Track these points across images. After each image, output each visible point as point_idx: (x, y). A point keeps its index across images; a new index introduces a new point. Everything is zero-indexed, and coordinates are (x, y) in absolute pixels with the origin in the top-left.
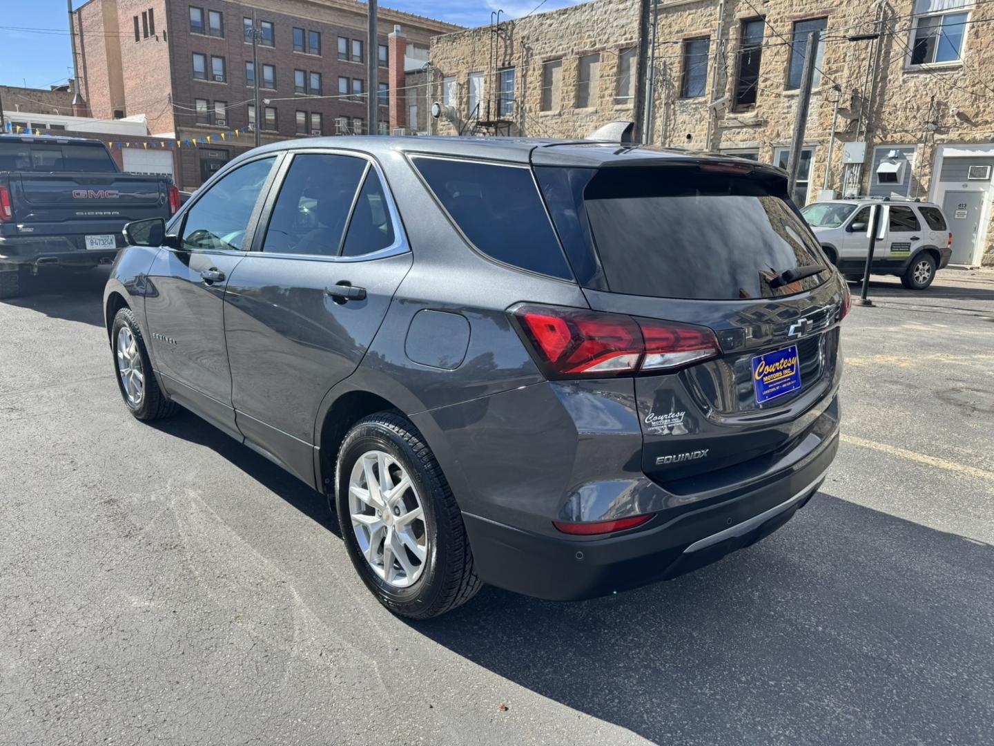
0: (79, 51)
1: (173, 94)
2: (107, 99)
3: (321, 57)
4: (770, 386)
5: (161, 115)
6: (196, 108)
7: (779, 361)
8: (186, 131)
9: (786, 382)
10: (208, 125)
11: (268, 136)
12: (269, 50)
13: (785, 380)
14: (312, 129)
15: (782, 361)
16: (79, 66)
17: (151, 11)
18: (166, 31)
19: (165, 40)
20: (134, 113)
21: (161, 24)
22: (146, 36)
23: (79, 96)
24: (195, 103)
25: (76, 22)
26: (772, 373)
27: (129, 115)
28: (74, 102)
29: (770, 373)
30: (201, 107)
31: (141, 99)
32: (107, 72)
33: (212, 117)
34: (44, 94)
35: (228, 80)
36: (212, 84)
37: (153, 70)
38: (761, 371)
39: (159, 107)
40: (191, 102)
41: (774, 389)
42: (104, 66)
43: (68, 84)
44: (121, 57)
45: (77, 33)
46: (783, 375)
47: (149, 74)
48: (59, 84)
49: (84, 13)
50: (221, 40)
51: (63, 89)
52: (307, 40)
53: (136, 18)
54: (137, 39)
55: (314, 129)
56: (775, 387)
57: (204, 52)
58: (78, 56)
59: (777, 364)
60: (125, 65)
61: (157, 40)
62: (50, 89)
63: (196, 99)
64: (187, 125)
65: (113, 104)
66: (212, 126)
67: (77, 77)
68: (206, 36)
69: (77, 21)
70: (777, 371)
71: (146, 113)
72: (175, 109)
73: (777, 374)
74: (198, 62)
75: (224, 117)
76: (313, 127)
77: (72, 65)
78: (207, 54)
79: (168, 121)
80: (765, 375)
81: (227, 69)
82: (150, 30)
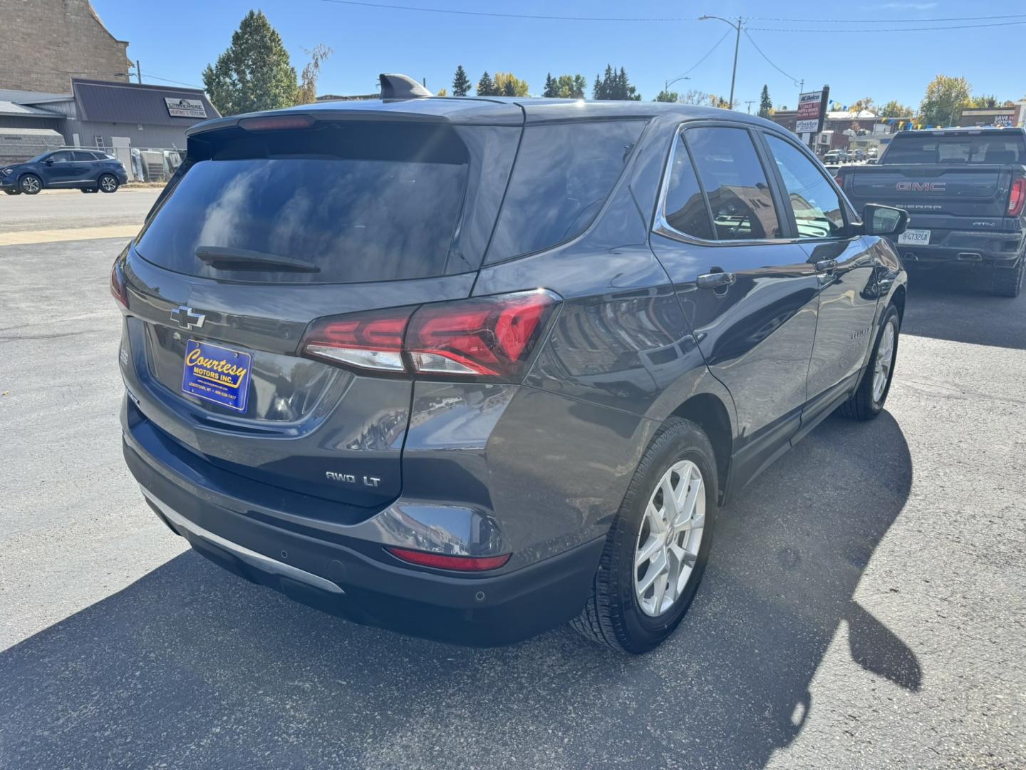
4: (199, 381)
7: (220, 361)
9: (222, 391)
13: (221, 388)
15: (223, 363)
26: (206, 368)
29: (201, 367)
38: (193, 358)
41: (203, 388)
46: (219, 379)
56: (207, 386)
59: (216, 363)
70: (211, 370)
73: (212, 374)
80: (196, 366)
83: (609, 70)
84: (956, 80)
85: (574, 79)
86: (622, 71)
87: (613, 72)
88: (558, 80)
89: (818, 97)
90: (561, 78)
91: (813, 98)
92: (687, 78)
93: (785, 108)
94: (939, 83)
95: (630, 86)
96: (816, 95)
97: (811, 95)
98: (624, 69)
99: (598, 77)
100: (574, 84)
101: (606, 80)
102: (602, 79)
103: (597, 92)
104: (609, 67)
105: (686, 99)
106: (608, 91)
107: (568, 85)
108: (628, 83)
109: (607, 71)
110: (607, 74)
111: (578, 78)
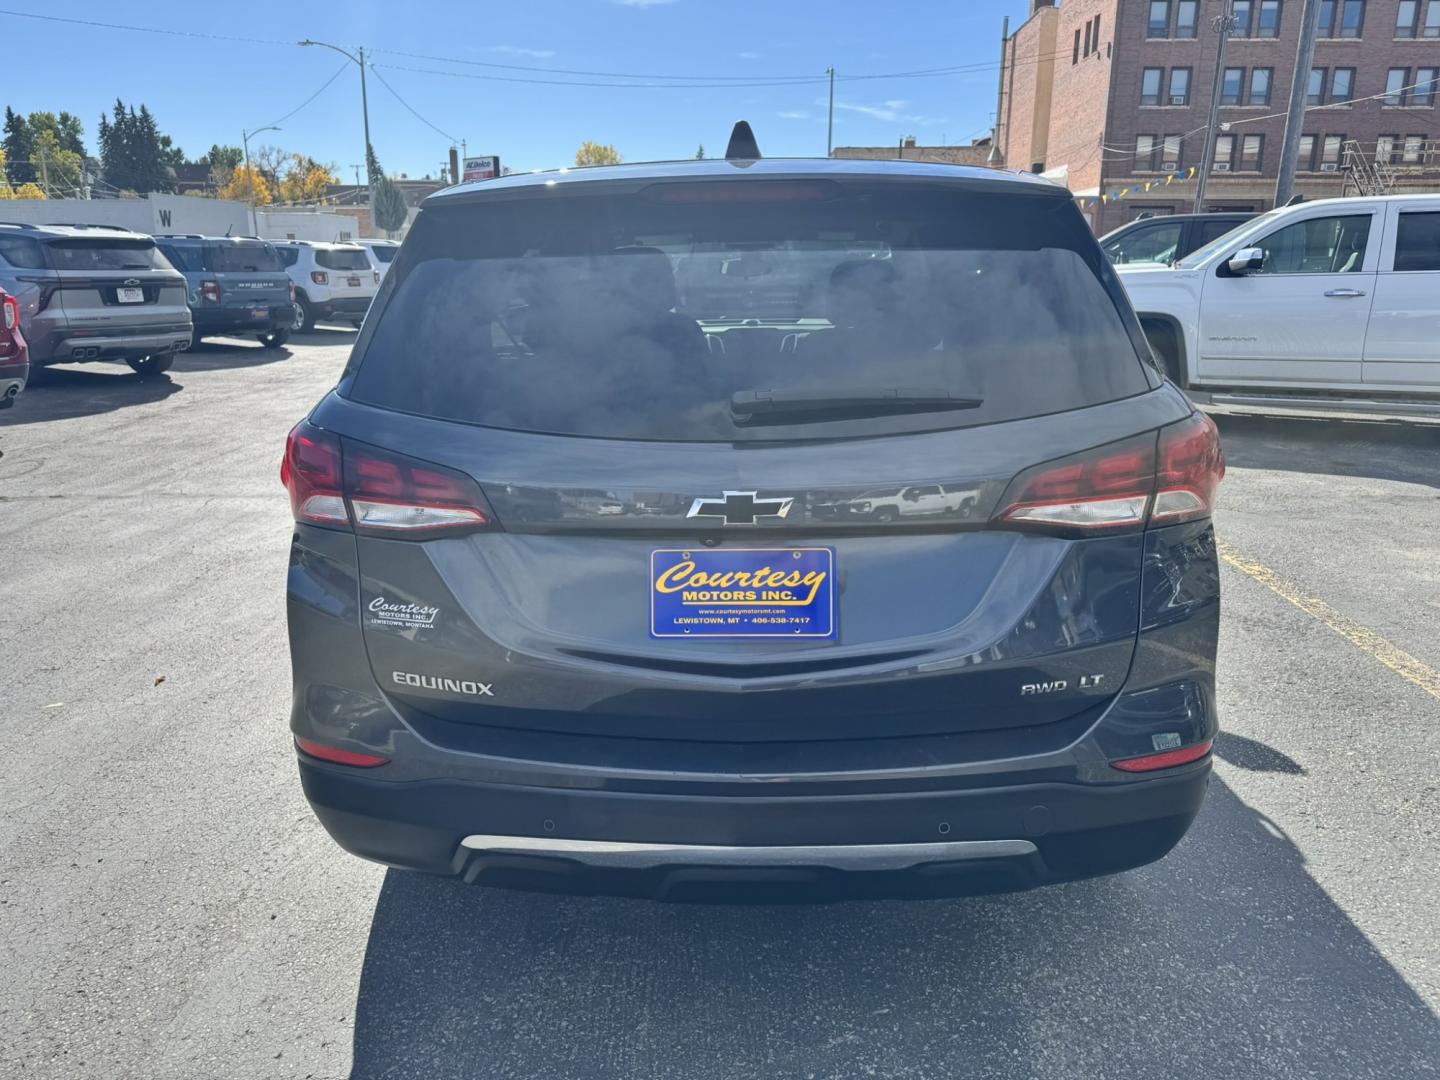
0: (1006, 89)
1: (1106, 134)
2: (1027, 149)
3: (1360, 40)
5: (1087, 163)
6: (1135, 149)
8: (1116, 184)
10: (1150, 172)
11: (1241, 181)
12: (1271, 44)
14: (1322, 162)
16: (1003, 110)
17: (1098, 18)
18: (1112, 44)
19: (1109, 56)
20: (1056, 164)
21: (1107, 35)
22: (1086, 54)
23: (997, 149)
24: (1136, 142)
25: (1009, 51)
27: (1050, 169)
28: (990, 158)
30: (1144, 146)
31: (1067, 145)
32: (1032, 113)
33: (1158, 160)
34: (960, 152)
35: (1192, 100)
36: (1166, 110)
37: (1087, 102)
39: (1086, 153)
40: (1129, 141)
42: (1031, 106)
43: (989, 134)
44: (1051, 89)
45: (1007, 65)
47: (1081, 108)
48: (980, 137)
49: (1019, 38)
50: (1191, 42)
51: (985, 143)
52: (1339, 16)
53: (1078, 33)
54: (1075, 61)
55: (1325, 162)
57: (1162, 65)
58: (1004, 96)
60: (1054, 100)
61: (1099, 58)
62: (970, 144)
63: (1138, 135)
64: (1119, 175)
65: (1033, 156)
66: (1155, 173)
67: (999, 125)
68: (1170, 40)
69: (1011, 51)
71: (1069, 163)
72: (1106, 154)
74: (1151, 81)
75: (1175, 158)
76: (1325, 158)
77: (995, 110)
78: (1166, 66)
79: (1093, 171)
81: (1194, 83)
82: (1092, 45)
83: (120, 109)
84: (605, 149)
85: (58, 118)
86: (143, 110)
87: (127, 111)
88: (26, 118)
89: (488, 164)
90: (32, 116)
91: (482, 165)
92: (275, 128)
93: (404, 176)
94: (587, 151)
95: (162, 135)
96: (486, 161)
97: (480, 161)
98: (146, 107)
99: (104, 118)
100: (60, 127)
101: (119, 123)
102: (112, 121)
103: (106, 142)
104: (120, 104)
105: (259, 160)
106: (125, 141)
107: (51, 128)
108: (157, 129)
109: (116, 108)
110: (117, 114)
111: (65, 118)
